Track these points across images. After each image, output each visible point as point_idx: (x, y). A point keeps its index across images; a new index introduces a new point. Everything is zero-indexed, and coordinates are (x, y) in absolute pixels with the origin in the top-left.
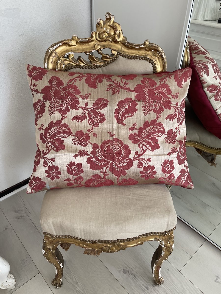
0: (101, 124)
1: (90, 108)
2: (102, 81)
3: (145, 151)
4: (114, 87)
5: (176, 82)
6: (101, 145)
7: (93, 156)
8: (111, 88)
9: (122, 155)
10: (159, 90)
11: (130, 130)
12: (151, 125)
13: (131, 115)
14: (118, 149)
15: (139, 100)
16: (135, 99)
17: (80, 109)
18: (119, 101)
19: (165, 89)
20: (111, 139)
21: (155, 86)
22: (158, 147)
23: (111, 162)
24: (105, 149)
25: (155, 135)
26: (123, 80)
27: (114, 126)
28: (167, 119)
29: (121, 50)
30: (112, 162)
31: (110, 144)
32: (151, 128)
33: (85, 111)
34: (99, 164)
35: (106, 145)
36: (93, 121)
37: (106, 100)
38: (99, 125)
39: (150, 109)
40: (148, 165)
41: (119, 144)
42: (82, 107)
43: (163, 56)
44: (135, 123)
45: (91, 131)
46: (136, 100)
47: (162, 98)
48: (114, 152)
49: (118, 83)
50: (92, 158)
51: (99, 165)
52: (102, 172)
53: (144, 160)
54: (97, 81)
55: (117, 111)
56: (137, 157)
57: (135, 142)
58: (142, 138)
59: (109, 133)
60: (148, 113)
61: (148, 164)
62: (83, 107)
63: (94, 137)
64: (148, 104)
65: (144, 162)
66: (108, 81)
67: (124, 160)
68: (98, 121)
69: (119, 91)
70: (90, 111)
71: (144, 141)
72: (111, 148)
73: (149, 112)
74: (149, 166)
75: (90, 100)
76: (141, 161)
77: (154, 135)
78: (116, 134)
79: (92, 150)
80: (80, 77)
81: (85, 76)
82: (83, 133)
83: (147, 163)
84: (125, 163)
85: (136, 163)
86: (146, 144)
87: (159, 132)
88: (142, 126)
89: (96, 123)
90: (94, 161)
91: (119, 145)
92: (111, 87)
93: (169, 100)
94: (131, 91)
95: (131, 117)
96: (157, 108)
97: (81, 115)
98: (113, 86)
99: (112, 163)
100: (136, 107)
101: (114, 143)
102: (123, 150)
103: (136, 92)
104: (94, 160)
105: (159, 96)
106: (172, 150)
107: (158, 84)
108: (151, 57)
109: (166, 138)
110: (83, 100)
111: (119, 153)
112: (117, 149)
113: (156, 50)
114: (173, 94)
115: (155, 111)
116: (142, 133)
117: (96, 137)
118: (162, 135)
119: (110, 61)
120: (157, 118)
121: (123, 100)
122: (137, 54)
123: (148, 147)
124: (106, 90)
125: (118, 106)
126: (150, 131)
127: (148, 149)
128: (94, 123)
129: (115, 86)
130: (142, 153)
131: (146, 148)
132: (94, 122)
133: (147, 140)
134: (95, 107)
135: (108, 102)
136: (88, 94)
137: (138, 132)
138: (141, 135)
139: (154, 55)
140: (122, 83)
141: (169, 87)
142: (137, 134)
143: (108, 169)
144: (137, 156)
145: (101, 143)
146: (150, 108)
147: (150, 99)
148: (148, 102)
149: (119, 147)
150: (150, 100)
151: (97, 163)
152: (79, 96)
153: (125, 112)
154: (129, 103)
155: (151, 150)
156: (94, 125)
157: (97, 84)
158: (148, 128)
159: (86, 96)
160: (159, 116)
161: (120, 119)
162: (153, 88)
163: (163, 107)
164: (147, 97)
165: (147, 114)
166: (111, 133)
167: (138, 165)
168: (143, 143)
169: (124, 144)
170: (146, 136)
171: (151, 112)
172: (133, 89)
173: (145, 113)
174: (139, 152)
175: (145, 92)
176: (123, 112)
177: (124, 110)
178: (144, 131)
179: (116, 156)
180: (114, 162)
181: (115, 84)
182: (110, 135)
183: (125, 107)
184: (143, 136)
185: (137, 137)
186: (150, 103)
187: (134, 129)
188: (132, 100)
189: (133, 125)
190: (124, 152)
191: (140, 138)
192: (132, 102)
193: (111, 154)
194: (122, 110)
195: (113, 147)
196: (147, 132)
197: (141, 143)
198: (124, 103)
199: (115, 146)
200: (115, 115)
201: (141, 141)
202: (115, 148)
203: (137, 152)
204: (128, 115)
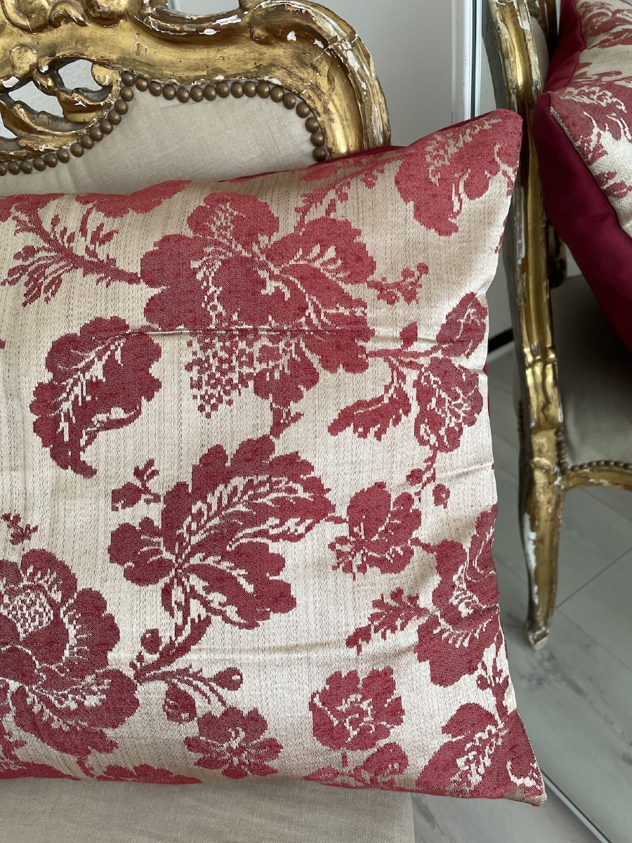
3: (200, 628)
4: (39, 259)
5: (411, 204)
8: (25, 269)
9: (67, 653)
10: (292, 262)
11: (119, 505)
12: (238, 474)
13: (126, 416)
14: (45, 620)
15: (169, 326)
16: (145, 323)
18: (56, 338)
19: (331, 253)
20: (14, 556)
21: (264, 240)
22: (282, 599)
23: (14, 685)
25: (264, 533)
26: (94, 214)
27: (30, 479)
28: (335, 428)
29: (134, 60)
30: (22, 688)
32: (235, 488)
39: (235, 378)
40: (223, 709)
41: (50, 589)
43: (346, 59)
44: (150, 463)
46: (149, 328)
47: (310, 310)
48: (19, 634)
49: (65, 238)
53: (195, 682)
55: (45, 398)
56: (156, 665)
57: (142, 574)
58: (182, 549)
59: (6, 517)
60: (226, 398)
61: (224, 703)
64: (223, 348)
65: (196, 688)
66: (22, 228)
67: (83, 678)
69: (60, 282)
71: (195, 569)
72: (4, 612)
73: (227, 393)
74: (232, 714)
76: (182, 687)
77: (256, 529)
78: (47, 526)
83: (218, 695)
84: (95, 694)
85: (152, 693)
86: (208, 590)
87: (285, 509)
88: (187, 478)
91: (53, 595)
92: (31, 260)
93: (353, 313)
94: (120, 275)
95: (128, 429)
96: (277, 366)
98: (42, 254)
99: (21, 694)
100: (155, 370)
101: (25, 582)
102: (70, 622)
103: (151, 283)
105: (288, 296)
106: (377, 610)
107: (288, 224)
108: (290, 74)
109: (342, 540)
111: (51, 639)
112: (41, 616)
113: (309, 33)
114: (384, 279)
115: (262, 389)
116: (187, 522)
118: (309, 529)
119: (101, 120)
120: (278, 428)
121: (76, 330)
122: (218, 71)
123: (215, 605)
124: (4, 282)
125: (50, 365)
126: (231, 510)
127: (219, 618)
130: (180, 639)
131: (204, 614)
133: (210, 561)
137: (165, 514)
138: (181, 535)
139: (303, 64)
140: (84, 232)
141: (358, 239)
142: (158, 523)
143: (10, 718)
144: (156, 657)
146: (232, 369)
147: (235, 317)
148: (222, 339)
149: (48, 608)
150: (236, 323)
153: (88, 399)
154: (107, 348)
155: (236, 618)
158: (221, 487)
160: (288, 413)
161: (66, 438)
162: (250, 251)
163: (315, 359)
164: (214, 308)
165: (214, 407)
166: (17, 518)
167: (170, 707)
168: (186, 583)
169: (80, 588)
170: (205, 536)
171: (240, 392)
172: (135, 268)
173: (208, 402)
174: (166, 635)
175: (200, 280)
176: (80, 399)
177: (84, 388)
178: (194, 509)
179: (34, 658)
180: (31, 690)
181: (47, 246)
182: (12, 531)
183: (86, 373)
184: (187, 540)
185: (159, 544)
186: (237, 339)
187: (142, 495)
188: (127, 327)
189: (135, 474)
190: (78, 632)
191: (173, 553)
192: (127, 339)
193: (5, 649)
194: (72, 389)
195: (16, 603)
196: (213, 512)
197: (175, 580)
198: (82, 351)
199: (28, 602)
200: (35, 418)
201: (176, 571)
202: (30, 614)
203: (154, 633)
204: (108, 415)
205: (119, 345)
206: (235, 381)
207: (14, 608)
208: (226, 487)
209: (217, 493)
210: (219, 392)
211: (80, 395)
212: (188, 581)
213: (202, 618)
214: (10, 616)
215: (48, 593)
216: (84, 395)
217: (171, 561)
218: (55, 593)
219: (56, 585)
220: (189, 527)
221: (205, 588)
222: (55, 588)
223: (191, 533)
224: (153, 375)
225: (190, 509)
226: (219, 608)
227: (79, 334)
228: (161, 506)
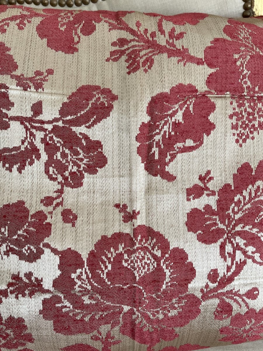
0: (91, 176)
1: (49, 122)
2: (95, 29)
3: (240, 266)
4: (133, 46)
6: (92, 254)
7: (62, 296)
8: (122, 53)
9: (164, 286)
11: (191, 197)
12: (260, 179)
13: (195, 144)
14: (151, 268)
15: (221, 91)
16: (206, 88)
17: (15, 126)
18: (154, 95)
20: (127, 229)
23: (126, 308)
24: (106, 267)
26: (164, 23)
27: (134, 182)
30: (132, 310)
31: (121, 249)
32: (259, 187)
33: (34, 131)
34: (84, 316)
35: (109, 256)
36: (61, 168)
37: (107, 92)
38: (85, 181)
39: (256, 124)
40: (246, 310)
41: (153, 249)
42: (21, 120)
44: (209, 172)
45: (55, 203)
46: (209, 92)
48: (135, 277)
49: (148, 35)
50: (60, 301)
51: (87, 319)
52: (96, 339)
53: (235, 297)
54: (79, 31)
55: (147, 132)
56: (215, 289)
57: (207, 237)
58: (230, 222)
59: (117, 206)
60: (251, 136)
61: (248, 307)
62: (26, 119)
63: (67, 225)
64: (250, 107)
65: (235, 300)
66: (112, 27)
67: (170, 300)
68: (79, 166)
69: (152, 62)
70: (50, 132)
71: (239, 233)
72: (125, 265)
73: (252, 132)
74: (251, 312)
75: (49, 91)
76: (227, 300)
78: (144, 211)
79: (59, 273)
80: (23, 17)
81: (37, 15)
82: (27, 211)
83: (245, 303)
84: (175, 309)
85: (209, 306)
86: (246, 245)
88: (231, 181)
89: (72, 174)
90: (68, 309)
91: (155, 252)
92: (126, 47)
94: (192, 59)
95: (195, 152)
97: (20, 146)
98: (133, 43)
99: (131, 312)
100: (211, 118)
101: (138, 245)
102: (167, 268)
103: (210, 65)
104: (66, 307)
110: (23, 93)
111: (155, 279)
112: (148, 265)
116: (231, 207)
117: (73, 225)
121: (167, 90)
123: (249, 253)
124: (108, 60)
125: (150, 112)
126: (257, 199)
127: (251, 260)
128: (67, 174)
129: (137, 44)
130: (229, 274)
131: (243, 258)
132: (66, 168)
133: (247, 228)
134: (69, 118)
135: (115, 98)
136: (44, 71)
137: (218, 201)
138: (229, 214)
140: (162, 32)
142: (215, 207)
143: (117, 328)
144: (216, 285)
145: (92, 248)
146: (255, 119)
147: (257, 89)
148: (249, 101)
149: (153, 260)
150: (257, 93)
151: (78, 314)
152: (12, 77)
153: (173, 133)
154: (185, 103)
155: (259, 260)
156: (66, 183)
157: (76, 39)
158: (250, 187)
159: (38, 78)
161: (157, 157)
164: (246, 83)
165: (244, 141)
166: (125, 206)
167: (218, 312)
168: (234, 242)
169: (171, 248)
170: (243, 214)
171: (258, 132)
172: (201, 55)
173: (241, 137)
174: (222, 272)
175: (239, 65)
176: (167, 133)
177: (171, 127)
178: (236, 199)
179: (143, 291)
180: (138, 310)
181: (136, 38)
182: (122, 214)
183: (173, 118)
184: (233, 217)
185: (216, 219)
186: (257, 101)
187: (205, 191)
188: (196, 91)
189: (199, 179)
190: (172, 274)
191: (224, 225)
192: (196, 98)
193: (126, 287)
194: (162, 128)
195: (133, 258)
196: (246, 201)
197: (227, 240)
198: (171, 103)
199: (140, 257)
200: (139, 144)
201: (227, 235)
202: (142, 264)
203: (215, 271)
204: (184, 144)
205: (192, 102)
206: (256, 126)
207: (132, 262)
208: (253, 186)
209: (248, 190)
210: (247, 132)
211: (168, 131)
212: (235, 240)
213: (242, 261)
214: (129, 267)
215: (152, 251)
216: (170, 131)
217: (224, 229)
218: (157, 251)
219: (157, 247)
220: (233, 209)
221: (244, 244)
222: (156, 248)
223: (235, 213)
224: (210, 121)
225: (234, 199)
226: (251, 254)
227: (169, 93)
228: (217, 197)
